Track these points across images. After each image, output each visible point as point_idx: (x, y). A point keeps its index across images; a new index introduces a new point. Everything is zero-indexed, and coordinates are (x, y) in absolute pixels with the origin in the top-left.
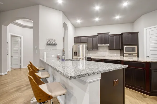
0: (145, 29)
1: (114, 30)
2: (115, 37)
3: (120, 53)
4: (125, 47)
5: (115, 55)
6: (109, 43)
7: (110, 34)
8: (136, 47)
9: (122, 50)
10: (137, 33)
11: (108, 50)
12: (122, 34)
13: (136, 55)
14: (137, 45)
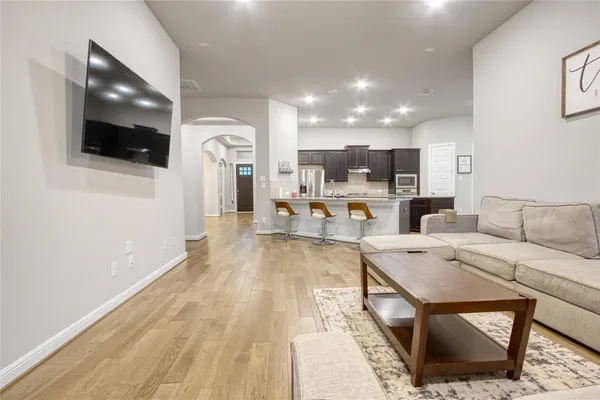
0: (429, 146)
1: (379, 142)
2: (379, 154)
3: (389, 188)
4: (397, 175)
5: (380, 191)
6: (368, 167)
7: (370, 148)
8: (415, 176)
9: (391, 182)
10: (418, 150)
11: (365, 182)
12: (393, 151)
13: (415, 191)
14: (417, 172)
